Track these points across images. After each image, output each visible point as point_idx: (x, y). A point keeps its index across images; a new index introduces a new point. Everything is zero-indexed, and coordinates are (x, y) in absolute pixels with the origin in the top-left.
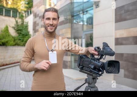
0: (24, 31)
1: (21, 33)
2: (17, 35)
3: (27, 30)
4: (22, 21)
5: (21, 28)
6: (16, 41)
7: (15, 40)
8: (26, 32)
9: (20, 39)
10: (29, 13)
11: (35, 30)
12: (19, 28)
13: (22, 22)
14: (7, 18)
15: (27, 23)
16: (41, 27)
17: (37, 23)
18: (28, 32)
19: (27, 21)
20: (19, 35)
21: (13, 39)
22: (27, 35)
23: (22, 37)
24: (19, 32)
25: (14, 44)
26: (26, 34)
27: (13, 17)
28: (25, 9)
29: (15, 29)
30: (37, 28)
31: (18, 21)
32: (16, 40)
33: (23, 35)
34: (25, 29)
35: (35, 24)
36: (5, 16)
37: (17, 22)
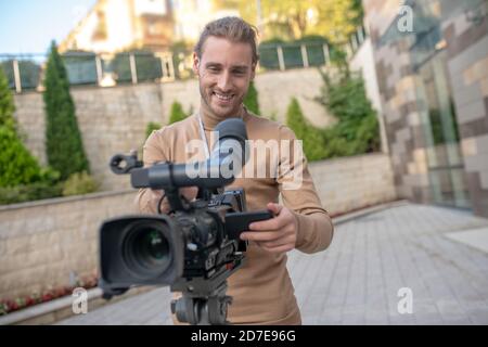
0: (352, 103)
1: (345, 114)
2: (335, 121)
3: (364, 97)
4: (341, 72)
5: (343, 96)
6: (332, 143)
7: (326, 141)
8: (361, 105)
9: (346, 131)
10: (360, 35)
11: (387, 93)
12: (337, 99)
13: (343, 75)
14: (293, 75)
15: (360, 72)
16: (403, 76)
17: (386, 63)
18: (368, 104)
19: (358, 69)
20: (342, 121)
21: (320, 138)
22: (364, 115)
23: (349, 126)
24: (339, 109)
25: (327, 152)
26: (360, 113)
27: (311, 64)
28: (350, 28)
29: (323, 104)
30: (390, 82)
31: (331, 75)
32: (332, 138)
33: (353, 117)
34: (354, 95)
35: (382, 71)
36: (288, 67)
37: (326, 78)
